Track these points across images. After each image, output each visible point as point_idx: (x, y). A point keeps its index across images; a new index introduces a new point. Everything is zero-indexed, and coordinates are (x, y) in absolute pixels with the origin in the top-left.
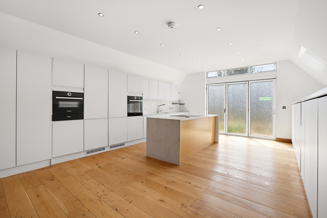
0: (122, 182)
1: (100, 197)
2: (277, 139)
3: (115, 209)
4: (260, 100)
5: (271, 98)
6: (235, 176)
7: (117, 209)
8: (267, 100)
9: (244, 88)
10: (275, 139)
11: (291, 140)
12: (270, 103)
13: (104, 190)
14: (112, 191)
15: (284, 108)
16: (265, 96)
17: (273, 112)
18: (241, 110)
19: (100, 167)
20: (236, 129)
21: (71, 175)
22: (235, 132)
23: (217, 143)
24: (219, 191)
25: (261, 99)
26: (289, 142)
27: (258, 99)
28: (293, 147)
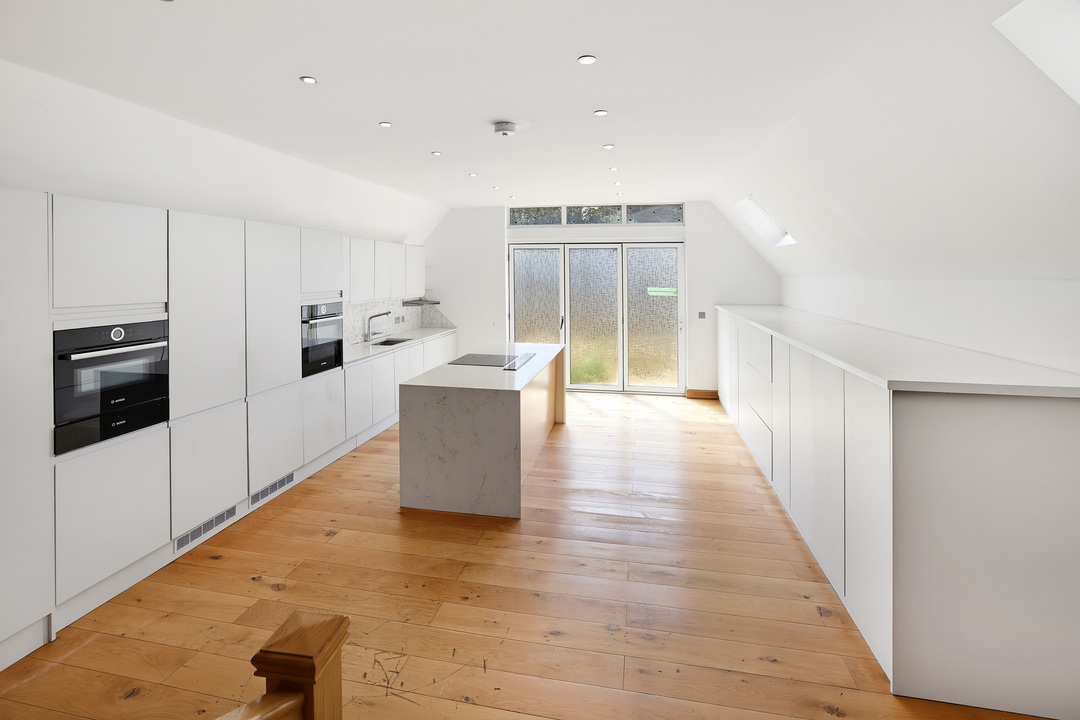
0: (409, 617)
1: (385, 684)
2: (689, 391)
3: (463, 700)
4: (650, 294)
5: (674, 289)
6: (663, 518)
7: (467, 699)
8: (666, 294)
9: (611, 262)
10: (682, 391)
11: (717, 393)
12: (672, 301)
13: (376, 661)
14: (403, 655)
15: (702, 315)
16: (660, 285)
17: (680, 326)
18: (604, 320)
19: (278, 587)
20: (590, 373)
21: (195, 647)
22: (589, 381)
23: (563, 423)
24: (657, 568)
25: (652, 291)
26: (712, 397)
27: (644, 292)
28: (724, 411)
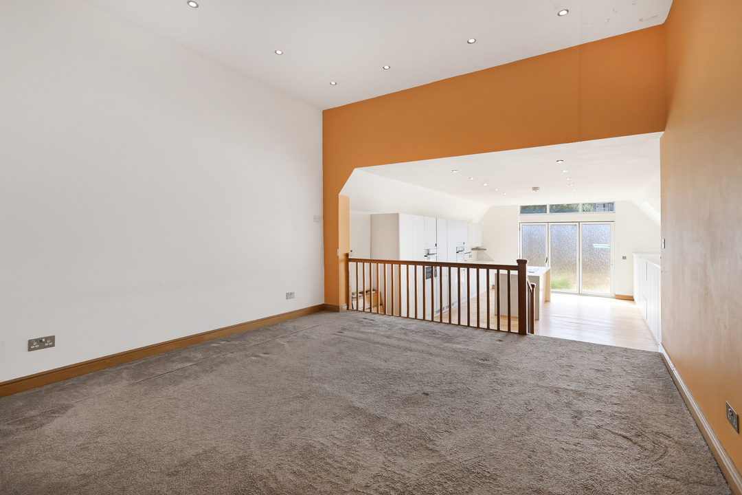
2: (616, 295)
5: (609, 245)
8: (604, 247)
9: (573, 231)
10: (613, 295)
11: (632, 297)
12: (607, 251)
15: (624, 258)
16: (601, 243)
17: (611, 263)
18: (569, 259)
20: (561, 284)
22: (560, 288)
23: (549, 301)
25: (595, 246)
26: (631, 299)
27: (591, 246)
28: (635, 305)
